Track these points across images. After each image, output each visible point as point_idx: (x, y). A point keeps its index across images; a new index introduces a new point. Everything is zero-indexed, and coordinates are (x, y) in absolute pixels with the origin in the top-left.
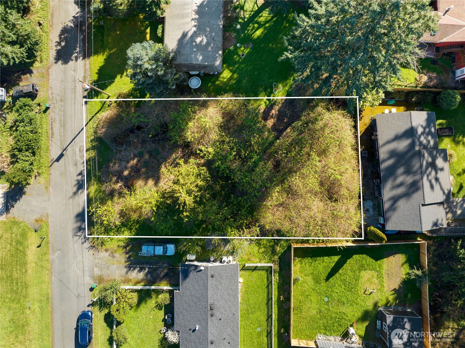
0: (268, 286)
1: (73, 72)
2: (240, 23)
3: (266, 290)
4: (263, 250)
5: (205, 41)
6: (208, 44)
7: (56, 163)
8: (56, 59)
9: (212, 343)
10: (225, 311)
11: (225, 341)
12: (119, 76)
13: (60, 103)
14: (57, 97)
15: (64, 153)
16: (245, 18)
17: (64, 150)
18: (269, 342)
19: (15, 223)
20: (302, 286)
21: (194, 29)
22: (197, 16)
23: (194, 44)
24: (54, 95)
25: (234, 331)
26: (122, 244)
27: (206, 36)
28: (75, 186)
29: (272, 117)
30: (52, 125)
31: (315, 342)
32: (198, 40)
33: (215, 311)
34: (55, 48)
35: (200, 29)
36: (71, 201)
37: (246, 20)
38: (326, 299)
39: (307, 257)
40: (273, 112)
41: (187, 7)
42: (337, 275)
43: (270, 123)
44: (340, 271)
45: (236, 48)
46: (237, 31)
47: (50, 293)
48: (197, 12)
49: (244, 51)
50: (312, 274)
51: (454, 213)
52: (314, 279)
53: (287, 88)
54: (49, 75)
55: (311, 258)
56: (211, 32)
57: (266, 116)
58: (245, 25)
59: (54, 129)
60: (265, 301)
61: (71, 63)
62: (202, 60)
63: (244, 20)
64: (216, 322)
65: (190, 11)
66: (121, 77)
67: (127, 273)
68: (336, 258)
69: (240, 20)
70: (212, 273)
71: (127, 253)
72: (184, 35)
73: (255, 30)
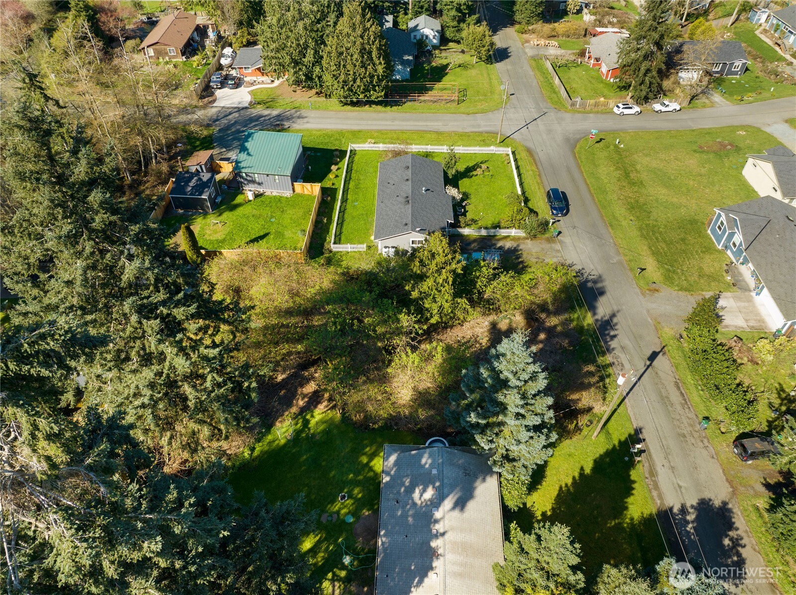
0: (341, 233)
1: (681, 484)
2: (344, 567)
3: (344, 230)
5: (416, 495)
6: (410, 490)
7: (658, 350)
8: (730, 511)
9: (407, 180)
10: (391, 203)
11: (393, 183)
12: (588, 471)
13: (685, 432)
14: (693, 441)
15: (648, 363)
16: (333, 581)
17: (650, 365)
19: (688, 289)
21: (438, 515)
22: (433, 544)
23: (437, 484)
24: (701, 444)
25: (383, 191)
26: (529, 270)
27: (415, 504)
28: (616, 324)
29: (305, 396)
30: (685, 400)
31: (294, 190)
32: (429, 494)
33: (404, 200)
34: (739, 532)
35: (426, 517)
36: (615, 308)
37: (330, 575)
38: (273, 220)
40: (301, 403)
41: (457, 569)
43: (311, 387)
45: (355, 513)
46: (350, 549)
48: (433, 554)
49: (342, 507)
53: (270, 437)
54: (727, 480)
56: (405, 516)
57: (315, 399)
58: (334, 561)
59: (678, 393)
60: (345, 224)
61: (692, 501)
62: (421, 456)
63: (334, 574)
65: (449, 557)
66: (582, 469)
67: (518, 246)
69: (343, 574)
70: (406, 227)
71: (522, 262)
72: (461, 504)
73: (313, 551)
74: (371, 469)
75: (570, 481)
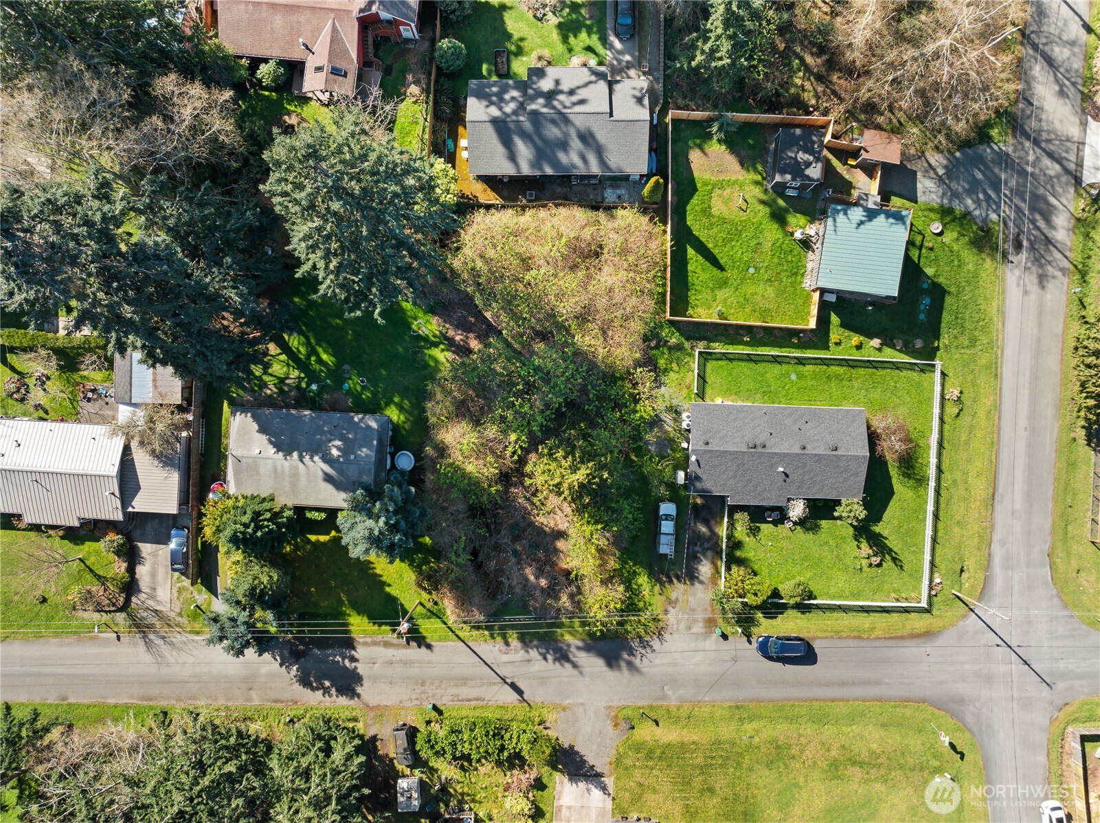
0: (730, 360)
1: (376, 665)
2: (308, 385)
3: (735, 363)
4: (674, 366)
5: (338, 443)
6: (343, 438)
7: (525, 696)
8: (352, 698)
9: (804, 449)
10: (759, 426)
11: (803, 428)
12: (387, 589)
13: (427, 687)
14: (417, 691)
15: (508, 681)
16: (299, 377)
17: (506, 682)
18: (813, 361)
19: (618, 761)
20: (731, 307)
21: (317, 459)
22: (295, 454)
23: (341, 459)
24: (414, 697)
25: (791, 414)
26: (657, 588)
27: (330, 441)
28: (562, 665)
29: (466, 341)
30: (462, 700)
31: (813, 291)
32: (335, 452)
33: (758, 442)
34: (334, 697)
35: (317, 449)
37: (302, 375)
38: (752, 271)
39: (687, 296)
40: (458, 338)
41: (279, 468)
42: (716, 251)
43: (475, 344)
44: (710, 246)
45: (349, 392)
46: (322, 389)
47: (729, 704)
48: (288, 453)
49: (354, 383)
50: (712, 290)
51: (629, 66)
52: (720, 288)
53: (421, 313)
54: (379, 706)
55: (688, 290)
56: (323, 433)
57: (464, 350)
58: (312, 376)
59: (470, 696)
60: (752, 365)
61: (361, 669)
62: (370, 448)
63: (303, 378)
64: (773, 441)
65: (286, 464)
66: (389, 585)
67: (701, 582)
68: (691, 252)
69: (304, 385)
70: (701, 443)
71: (671, 582)
72: (328, 478)
73: (320, 361)
74: (387, 404)
75: (378, 571)
